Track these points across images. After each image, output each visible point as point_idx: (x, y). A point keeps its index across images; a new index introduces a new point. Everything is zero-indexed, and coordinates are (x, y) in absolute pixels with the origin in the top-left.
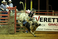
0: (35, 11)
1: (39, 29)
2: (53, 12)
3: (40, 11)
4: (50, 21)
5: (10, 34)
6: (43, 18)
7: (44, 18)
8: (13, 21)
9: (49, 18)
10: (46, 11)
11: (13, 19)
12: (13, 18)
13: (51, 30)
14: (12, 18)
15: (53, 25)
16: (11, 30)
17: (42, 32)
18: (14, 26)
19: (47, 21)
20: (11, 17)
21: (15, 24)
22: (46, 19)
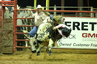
0: (55, 9)
1: (63, 45)
2: (92, 10)
3: (65, 9)
4: (85, 28)
5: (3, 54)
6: (70, 23)
7: (74, 23)
8: (10, 29)
9: (83, 23)
10: (76, 9)
11: (10, 24)
12: (11, 22)
13: (87, 45)
14: (8, 22)
15: (92, 37)
16: (6, 47)
17: (68, 50)
18: (12, 38)
19: (79, 29)
20: (6, 20)
21: (14, 35)
22: (76, 24)
